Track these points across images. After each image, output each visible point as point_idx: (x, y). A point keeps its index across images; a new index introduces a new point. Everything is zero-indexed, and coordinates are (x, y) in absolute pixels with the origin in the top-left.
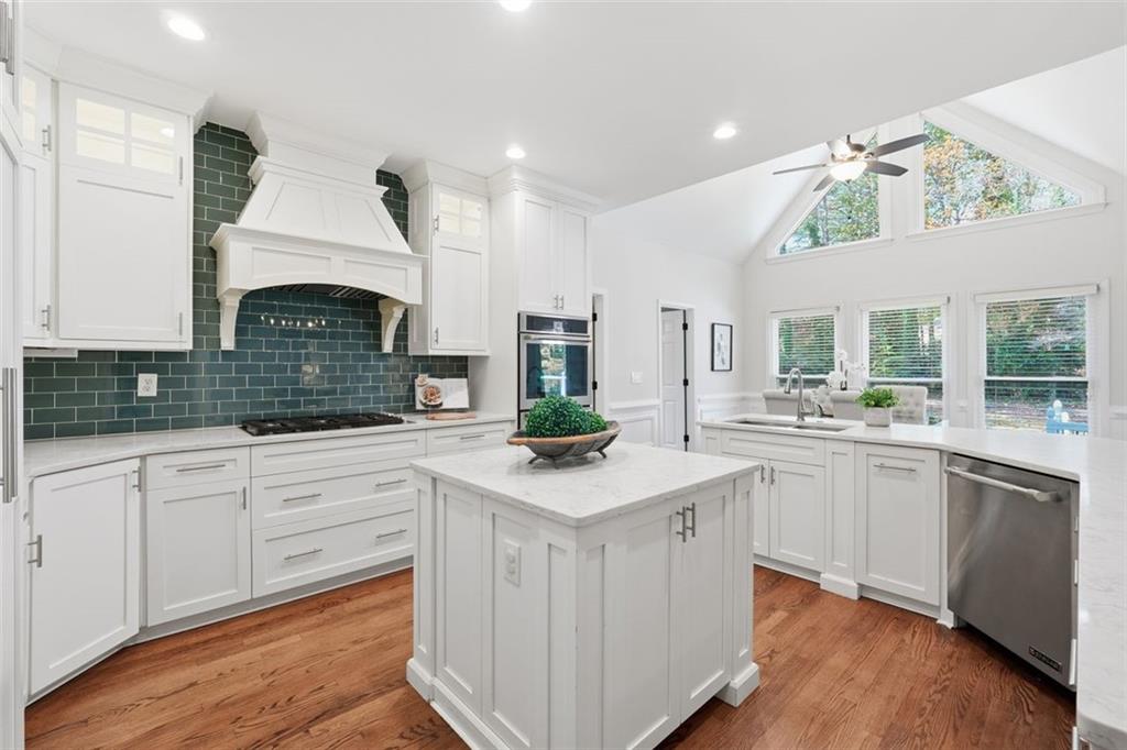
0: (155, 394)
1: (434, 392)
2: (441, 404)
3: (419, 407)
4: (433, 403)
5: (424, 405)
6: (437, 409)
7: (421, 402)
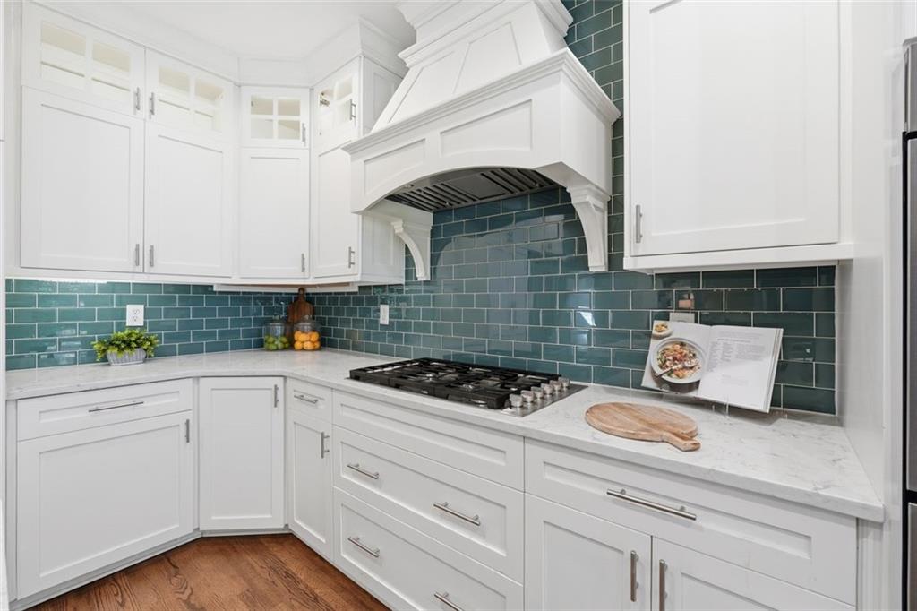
0: (387, 323)
1: (683, 354)
2: (695, 385)
3: (648, 381)
4: (674, 379)
5: (659, 379)
6: (682, 393)
7: (653, 372)
